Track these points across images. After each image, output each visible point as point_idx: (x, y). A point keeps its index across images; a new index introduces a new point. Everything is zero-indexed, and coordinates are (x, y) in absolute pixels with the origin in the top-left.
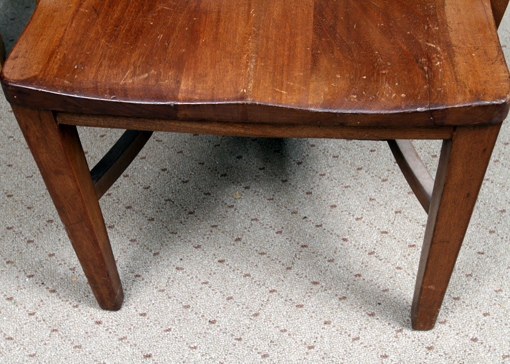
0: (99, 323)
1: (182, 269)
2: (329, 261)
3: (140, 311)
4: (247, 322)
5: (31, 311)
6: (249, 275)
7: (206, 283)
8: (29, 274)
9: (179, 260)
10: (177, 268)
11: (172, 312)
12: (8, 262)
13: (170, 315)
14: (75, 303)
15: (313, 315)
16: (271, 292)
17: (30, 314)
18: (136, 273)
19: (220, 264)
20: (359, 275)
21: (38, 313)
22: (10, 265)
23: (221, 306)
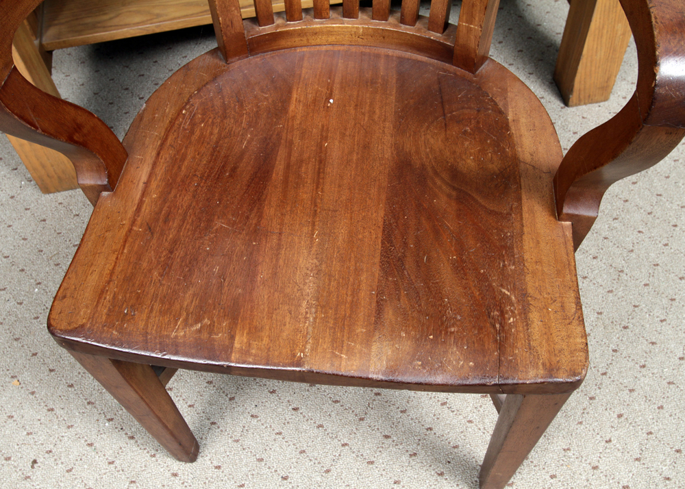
0: (175, 475)
1: (257, 417)
2: (402, 412)
3: (216, 464)
4: (319, 479)
5: (111, 459)
6: (321, 426)
7: (280, 433)
8: (108, 417)
9: (254, 406)
10: (252, 416)
11: (246, 465)
12: (89, 403)
13: (244, 469)
14: (153, 452)
15: (384, 473)
16: (343, 445)
17: (110, 463)
18: (212, 420)
19: (294, 412)
20: (431, 429)
21: (117, 462)
22: (90, 406)
23: (294, 460)
